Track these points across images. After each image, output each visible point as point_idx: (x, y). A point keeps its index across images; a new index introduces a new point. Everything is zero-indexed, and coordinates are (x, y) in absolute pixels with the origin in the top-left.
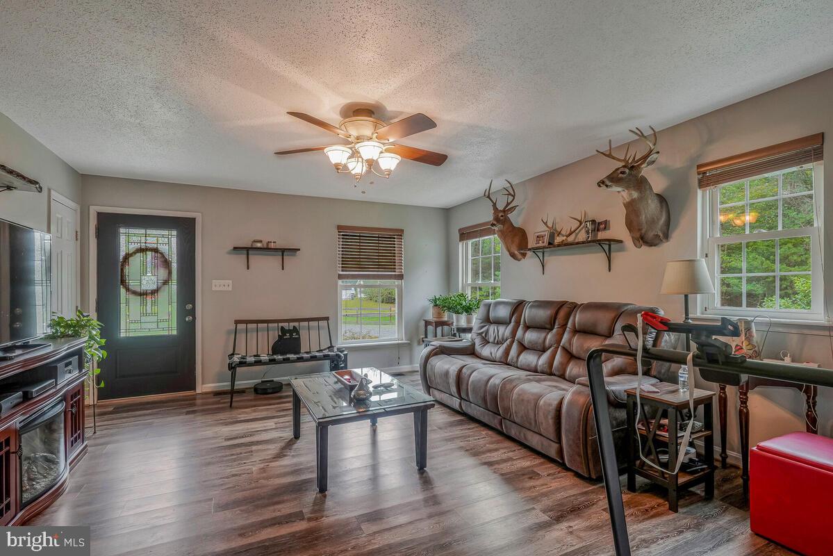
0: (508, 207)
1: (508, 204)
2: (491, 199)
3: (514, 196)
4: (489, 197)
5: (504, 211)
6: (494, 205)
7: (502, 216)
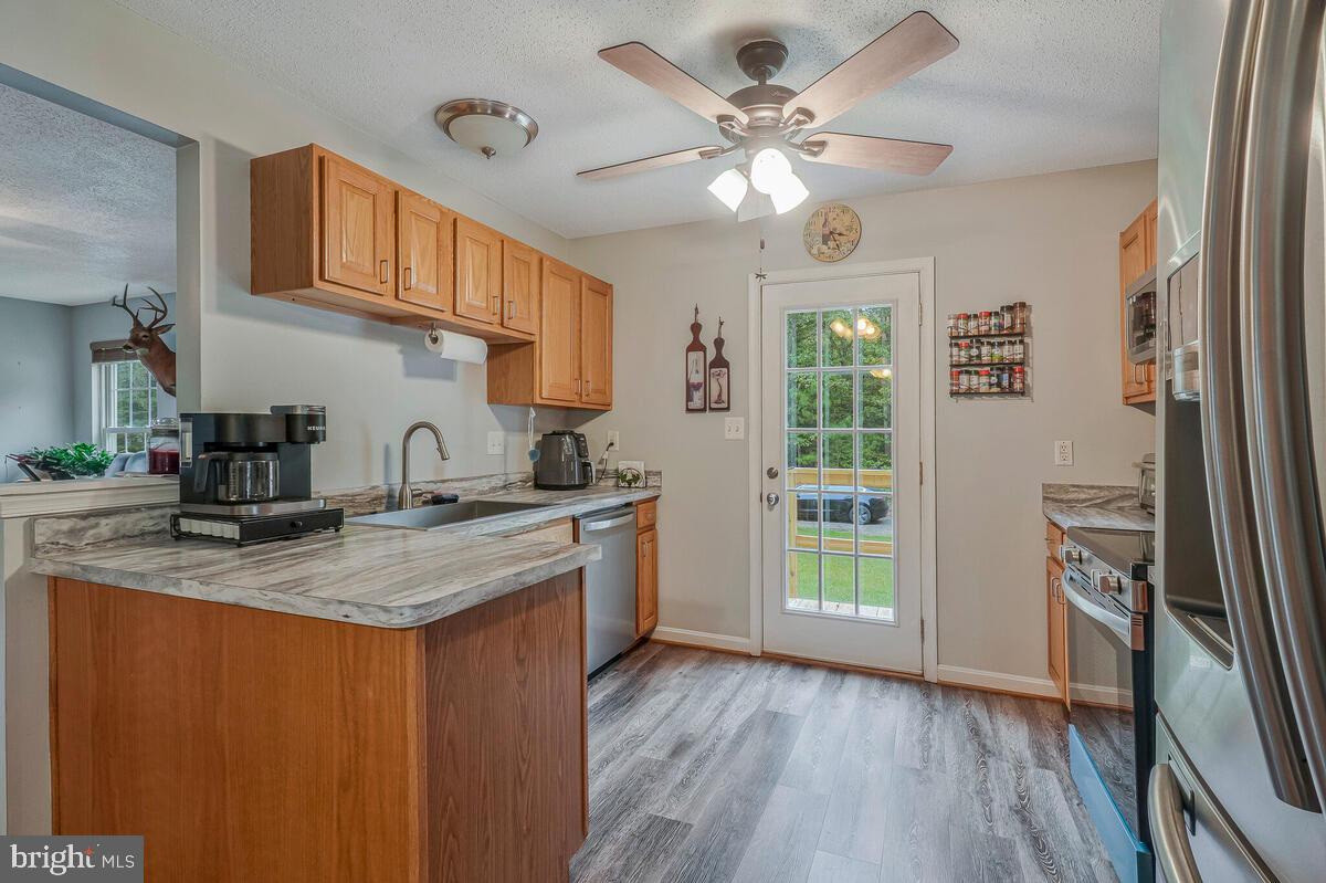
0: (157, 325)
1: (156, 321)
2: (127, 309)
3: (165, 313)
4: (124, 306)
5: (150, 329)
6: (135, 318)
7: (145, 336)
